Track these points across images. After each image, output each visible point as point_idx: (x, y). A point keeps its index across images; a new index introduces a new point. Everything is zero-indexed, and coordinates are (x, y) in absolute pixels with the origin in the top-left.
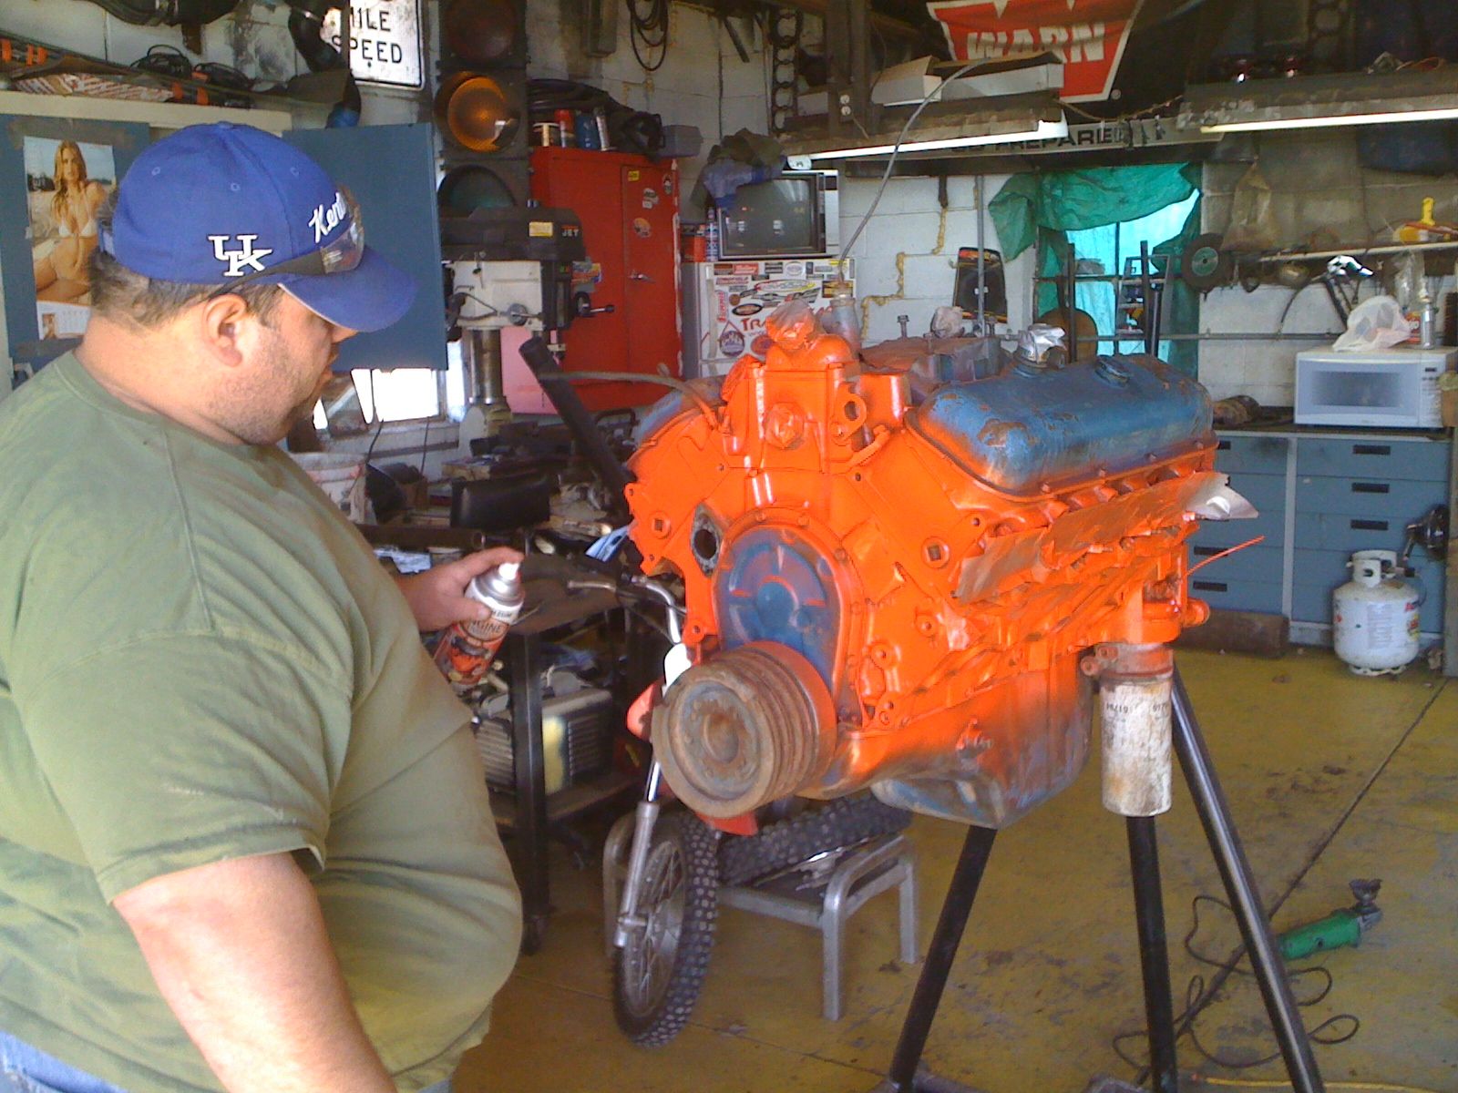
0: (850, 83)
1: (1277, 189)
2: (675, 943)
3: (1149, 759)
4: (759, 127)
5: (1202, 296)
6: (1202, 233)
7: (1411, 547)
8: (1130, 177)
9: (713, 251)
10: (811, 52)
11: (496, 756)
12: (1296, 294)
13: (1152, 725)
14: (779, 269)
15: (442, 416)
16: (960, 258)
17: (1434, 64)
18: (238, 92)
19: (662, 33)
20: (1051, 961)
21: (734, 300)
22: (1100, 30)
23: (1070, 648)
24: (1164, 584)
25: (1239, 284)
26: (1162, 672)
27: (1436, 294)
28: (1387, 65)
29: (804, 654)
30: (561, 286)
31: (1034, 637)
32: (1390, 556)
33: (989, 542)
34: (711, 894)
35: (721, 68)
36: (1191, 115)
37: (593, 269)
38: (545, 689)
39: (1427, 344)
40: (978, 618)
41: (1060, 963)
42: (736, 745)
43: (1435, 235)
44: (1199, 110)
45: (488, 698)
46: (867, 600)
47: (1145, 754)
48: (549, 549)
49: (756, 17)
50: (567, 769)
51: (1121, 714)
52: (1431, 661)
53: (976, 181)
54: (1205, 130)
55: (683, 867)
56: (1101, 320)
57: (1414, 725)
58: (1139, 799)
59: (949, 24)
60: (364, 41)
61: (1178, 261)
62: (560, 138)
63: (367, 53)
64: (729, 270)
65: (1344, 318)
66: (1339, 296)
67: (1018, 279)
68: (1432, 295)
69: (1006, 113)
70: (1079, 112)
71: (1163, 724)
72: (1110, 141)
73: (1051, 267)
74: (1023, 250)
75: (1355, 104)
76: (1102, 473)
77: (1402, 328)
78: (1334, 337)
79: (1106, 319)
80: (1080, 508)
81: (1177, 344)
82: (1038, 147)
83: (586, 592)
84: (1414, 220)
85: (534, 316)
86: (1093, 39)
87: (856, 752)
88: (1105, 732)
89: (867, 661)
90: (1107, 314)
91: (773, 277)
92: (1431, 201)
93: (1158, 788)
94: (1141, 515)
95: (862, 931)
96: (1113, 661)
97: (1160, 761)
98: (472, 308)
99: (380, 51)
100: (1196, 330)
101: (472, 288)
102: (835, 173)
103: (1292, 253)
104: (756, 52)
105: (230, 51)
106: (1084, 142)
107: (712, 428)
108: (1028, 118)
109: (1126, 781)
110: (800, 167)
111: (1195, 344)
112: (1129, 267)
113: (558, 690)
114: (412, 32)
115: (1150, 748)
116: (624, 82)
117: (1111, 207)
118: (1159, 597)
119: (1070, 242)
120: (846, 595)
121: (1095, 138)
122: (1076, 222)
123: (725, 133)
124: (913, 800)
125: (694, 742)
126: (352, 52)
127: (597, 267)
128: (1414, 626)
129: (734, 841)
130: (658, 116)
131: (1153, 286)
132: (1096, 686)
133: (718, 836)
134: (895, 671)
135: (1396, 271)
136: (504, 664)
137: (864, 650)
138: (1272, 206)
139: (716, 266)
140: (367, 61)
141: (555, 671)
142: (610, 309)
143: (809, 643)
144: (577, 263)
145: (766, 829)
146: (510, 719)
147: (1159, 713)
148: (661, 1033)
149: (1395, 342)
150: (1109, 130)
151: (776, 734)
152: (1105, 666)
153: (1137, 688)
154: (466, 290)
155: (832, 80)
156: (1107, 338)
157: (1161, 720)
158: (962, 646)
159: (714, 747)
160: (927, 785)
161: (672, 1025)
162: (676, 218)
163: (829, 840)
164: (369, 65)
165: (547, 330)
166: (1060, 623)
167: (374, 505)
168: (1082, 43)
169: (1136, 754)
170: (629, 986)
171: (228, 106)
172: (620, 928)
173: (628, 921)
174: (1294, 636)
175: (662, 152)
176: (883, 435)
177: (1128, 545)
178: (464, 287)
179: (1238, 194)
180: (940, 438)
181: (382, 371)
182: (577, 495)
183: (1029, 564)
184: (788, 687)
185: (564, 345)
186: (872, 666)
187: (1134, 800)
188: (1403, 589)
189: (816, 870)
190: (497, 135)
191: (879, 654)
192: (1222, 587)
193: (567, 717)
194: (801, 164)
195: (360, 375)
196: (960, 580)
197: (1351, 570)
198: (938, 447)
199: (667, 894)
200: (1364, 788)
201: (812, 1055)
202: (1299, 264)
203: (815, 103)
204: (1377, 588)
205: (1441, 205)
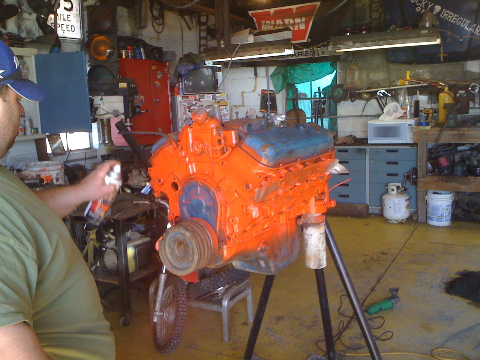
0: (223, 37)
1: (361, 69)
2: (173, 319)
3: (319, 251)
4: (195, 51)
5: (338, 104)
6: (337, 84)
7: (406, 182)
8: (314, 67)
9: (181, 91)
10: (212, 27)
11: (112, 261)
12: (367, 102)
13: (319, 240)
14: (203, 97)
15: (91, 148)
16: (262, 93)
17: (408, 29)
18: (20, 42)
19: (162, 21)
20: (296, 318)
21: (189, 107)
22: (304, 20)
23: (293, 216)
24: (321, 195)
25: (349, 100)
26: (322, 222)
27: (411, 101)
28: (394, 29)
29: (208, 221)
30: (130, 104)
31: (281, 213)
32: (399, 184)
33: (263, 183)
34: (185, 302)
35: (182, 33)
36: (333, 46)
37: (141, 98)
38: (127, 238)
39: (409, 117)
40: (262, 207)
41: (299, 319)
42: (186, 251)
43: (411, 82)
44: (335, 45)
45: (108, 242)
46: (227, 203)
47: (317, 249)
48: (129, 191)
49: (193, 16)
50: (136, 264)
51: (310, 237)
52: (414, 218)
53: (266, 68)
54: (337, 51)
55: (175, 294)
56: (307, 112)
57: (409, 238)
58: (316, 264)
59: (256, 18)
60: (62, 25)
61: (330, 93)
62: (129, 55)
63: (63, 29)
64: (187, 98)
65: (383, 110)
66: (381, 102)
67: (280, 99)
68: (410, 102)
69: (274, 46)
70: (297, 46)
71: (323, 239)
72: (308, 55)
73: (291, 95)
74: (282, 90)
75: (384, 42)
76: (299, 160)
77: (401, 112)
78: (380, 115)
79: (309, 112)
80: (292, 171)
81: (331, 119)
82: (285, 57)
83: (141, 204)
84: (404, 78)
85: (121, 114)
86: (302, 22)
87: (225, 252)
88: (305, 243)
89: (228, 222)
90: (309, 110)
91: (201, 100)
92: (409, 72)
93: (322, 260)
94: (312, 173)
95: (236, 312)
96: (307, 220)
97: (322, 251)
98: (100, 112)
99: (67, 28)
100: (336, 114)
101: (100, 105)
102: (220, 66)
103: (365, 89)
104: (193, 27)
105: (16, 28)
106: (299, 56)
107: (175, 149)
108: (281, 48)
109: (312, 258)
110: (209, 64)
111: (336, 119)
112: (315, 95)
113: (132, 238)
114: (78, 21)
115: (319, 247)
116: (150, 37)
117: (309, 76)
118: (320, 199)
119: (296, 87)
120: (220, 201)
121: (303, 54)
122: (298, 81)
123: (184, 53)
124: (245, 267)
125: (172, 252)
126: (58, 28)
127: (142, 97)
128: (408, 206)
129: (192, 285)
130: (161, 48)
131: (323, 101)
132: (302, 228)
133: (187, 283)
134: (236, 226)
135: (399, 94)
136: (114, 230)
137: (226, 219)
138: (359, 75)
139: (182, 97)
140: (63, 31)
141: (131, 232)
142: (147, 111)
143: (209, 217)
144: (136, 96)
145: (202, 280)
146: (116, 248)
147: (321, 236)
148: (170, 350)
149: (399, 117)
150: (307, 52)
151: (198, 247)
152: (305, 221)
153: (314, 228)
154: (98, 106)
155: (218, 36)
156: (309, 118)
157: (322, 238)
158: (257, 216)
159: (179, 253)
160: (250, 262)
161: (173, 347)
162: (169, 81)
163: (223, 283)
164: (64, 32)
165: (126, 118)
166: (288, 208)
167: (68, 178)
168: (298, 24)
169: (315, 249)
170: (159, 335)
171: (16, 47)
172: (155, 316)
173: (157, 313)
174: (371, 211)
175: (163, 60)
176: (230, 150)
177: (309, 183)
178: (97, 105)
179: (348, 71)
180: (247, 150)
181: (70, 133)
182: (138, 173)
183: (277, 190)
184: (202, 232)
185: (132, 123)
186: (229, 224)
187: (315, 264)
188: (404, 195)
189: (219, 293)
190: (107, 54)
191: (231, 220)
192: (348, 196)
193: (135, 247)
194: (209, 63)
195: (62, 135)
196: (255, 195)
197: (387, 189)
198: (247, 153)
199: (170, 304)
200: (394, 259)
201: (220, 354)
202: (368, 93)
203: (213, 44)
204: (395, 195)
205: (412, 73)
